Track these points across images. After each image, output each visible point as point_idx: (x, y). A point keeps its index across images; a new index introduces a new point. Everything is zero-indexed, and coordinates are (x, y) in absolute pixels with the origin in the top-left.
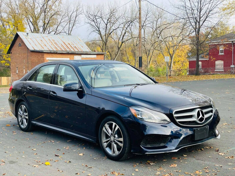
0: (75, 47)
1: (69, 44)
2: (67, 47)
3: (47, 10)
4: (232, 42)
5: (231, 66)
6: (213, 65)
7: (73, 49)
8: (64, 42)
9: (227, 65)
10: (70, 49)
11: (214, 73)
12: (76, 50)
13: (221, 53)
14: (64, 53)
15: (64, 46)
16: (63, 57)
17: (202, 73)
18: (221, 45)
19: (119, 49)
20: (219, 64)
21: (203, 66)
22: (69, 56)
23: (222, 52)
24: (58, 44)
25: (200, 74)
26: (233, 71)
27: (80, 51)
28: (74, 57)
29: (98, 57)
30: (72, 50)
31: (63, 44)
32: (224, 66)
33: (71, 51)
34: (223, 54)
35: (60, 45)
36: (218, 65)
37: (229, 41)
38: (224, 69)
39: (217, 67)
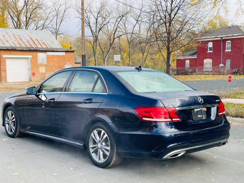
0: (44, 43)
1: (37, 40)
2: (34, 43)
3: (29, 3)
4: (221, 38)
5: (220, 65)
6: (202, 64)
7: (41, 45)
8: (31, 38)
9: (215, 64)
10: (37, 46)
11: (202, 73)
12: (44, 47)
13: (209, 51)
14: (24, 49)
15: (30, 41)
16: (23, 55)
17: (190, 73)
18: (209, 41)
19: (111, 46)
20: (208, 62)
21: (191, 65)
22: (32, 53)
23: (210, 49)
24: (23, 39)
25: (188, 74)
26: (222, 70)
27: (49, 47)
28: (37, 54)
29: (67, 54)
30: (39, 46)
31: (30, 40)
32: (213, 65)
33: (33, 47)
34: (212, 51)
35: (25, 41)
36: (206, 64)
37: (218, 37)
38: (213, 68)
39: (205, 66)
